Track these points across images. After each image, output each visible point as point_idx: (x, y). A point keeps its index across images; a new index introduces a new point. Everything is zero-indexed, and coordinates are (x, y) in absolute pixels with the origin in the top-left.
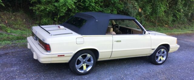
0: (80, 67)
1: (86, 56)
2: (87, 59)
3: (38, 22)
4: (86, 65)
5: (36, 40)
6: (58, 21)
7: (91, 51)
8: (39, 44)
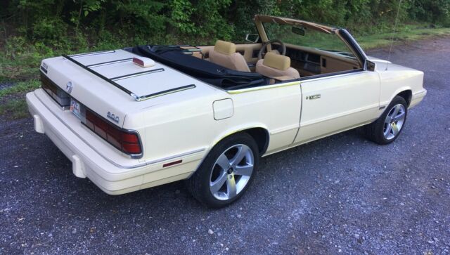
0: (220, 187)
1: (235, 151)
2: (238, 157)
3: (24, 29)
4: (235, 176)
5: (67, 106)
6: (80, 25)
7: (250, 136)
8: (82, 122)
